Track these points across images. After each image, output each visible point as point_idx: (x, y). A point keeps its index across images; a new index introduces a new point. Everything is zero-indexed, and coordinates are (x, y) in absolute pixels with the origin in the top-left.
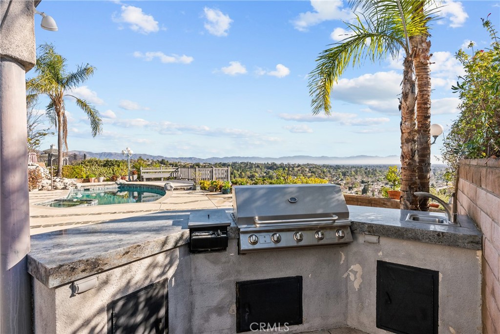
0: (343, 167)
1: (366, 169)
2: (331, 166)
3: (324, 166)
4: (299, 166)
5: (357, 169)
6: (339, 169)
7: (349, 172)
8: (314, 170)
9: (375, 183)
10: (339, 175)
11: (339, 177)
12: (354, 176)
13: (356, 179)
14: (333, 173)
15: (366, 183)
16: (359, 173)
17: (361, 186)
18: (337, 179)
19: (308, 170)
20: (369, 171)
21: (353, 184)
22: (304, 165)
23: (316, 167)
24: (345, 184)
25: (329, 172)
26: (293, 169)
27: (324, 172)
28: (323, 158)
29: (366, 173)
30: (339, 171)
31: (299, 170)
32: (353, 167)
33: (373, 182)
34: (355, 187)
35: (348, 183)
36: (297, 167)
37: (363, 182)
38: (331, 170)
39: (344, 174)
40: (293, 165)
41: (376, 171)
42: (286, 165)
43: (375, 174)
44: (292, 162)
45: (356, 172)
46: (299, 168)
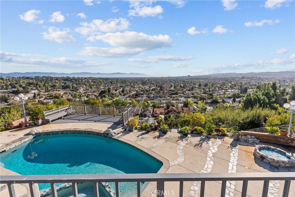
0: (110, 79)
1: (121, 80)
2: (103, 78)
3: (100, 78)
4: (85, 78)
5: (117, 80)
6: (108, 80)
7: (113, 81)
8: (95, 81)
9: (127, 87)
10: (109, 83)
11: (109, 84)
12: (116, 84)
13: (117, 85)
14: (106, 82)
15: (122, 87)
16: (118, 82)
17: (120, 89)
18: (108, 85)
19: (91, 81)
20: (123, 81)
21: (116, 88)
22: (88, 78)
23: (95, 79)
24: (113, 88)
25: (103, 82)
26: (82, 81)
27: (100, 82)
28: (98, 74)
29: (121, 82)
30: (108, 81)
31: (86, 81)
32: (115, 79)
33: (125, 86)
34: (118, 89)
35: (114, 88)
36: (84, 79)
37: (121, 87)
38: (104, 81)
39: (111, 83)
40: (81, 78)
41: (126, 80)
42: (77, 78)
43: (126, 82)
44: (81, 76)
45: (117, 81)
46: (86, 80)
